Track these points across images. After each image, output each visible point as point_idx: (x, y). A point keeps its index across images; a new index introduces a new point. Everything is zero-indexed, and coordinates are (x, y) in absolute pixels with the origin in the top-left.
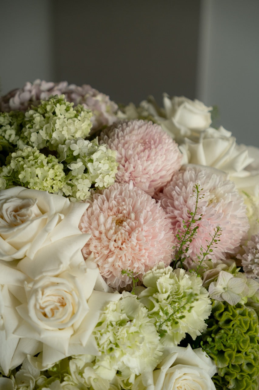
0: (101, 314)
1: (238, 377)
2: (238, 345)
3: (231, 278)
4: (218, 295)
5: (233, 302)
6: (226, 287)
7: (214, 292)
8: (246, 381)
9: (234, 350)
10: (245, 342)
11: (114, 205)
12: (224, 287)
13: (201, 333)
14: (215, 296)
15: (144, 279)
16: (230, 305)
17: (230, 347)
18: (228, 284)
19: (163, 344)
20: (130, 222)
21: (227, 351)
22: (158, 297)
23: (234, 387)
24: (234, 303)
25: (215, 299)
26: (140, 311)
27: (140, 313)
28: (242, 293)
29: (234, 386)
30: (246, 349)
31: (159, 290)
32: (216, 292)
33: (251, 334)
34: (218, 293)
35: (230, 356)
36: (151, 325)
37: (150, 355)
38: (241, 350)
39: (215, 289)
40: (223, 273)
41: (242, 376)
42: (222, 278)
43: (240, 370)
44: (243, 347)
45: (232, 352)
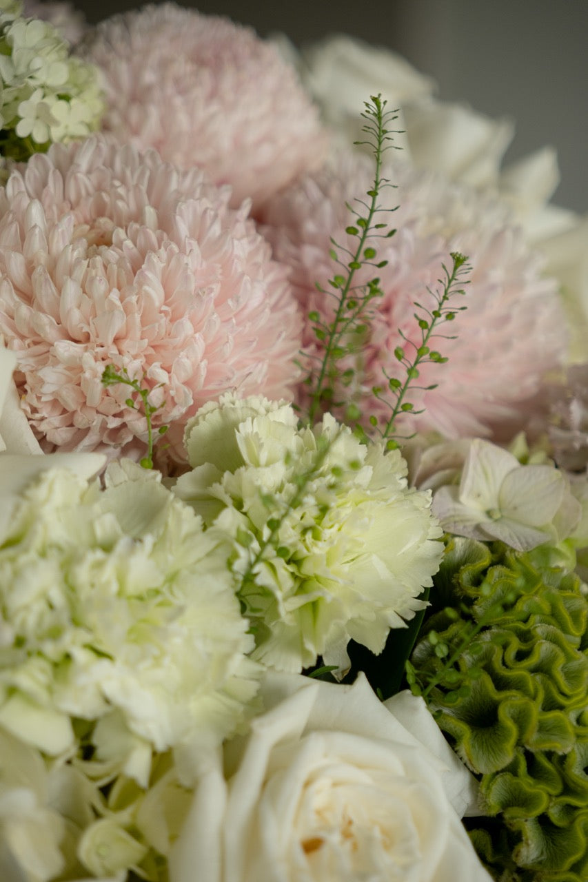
0: (17, 508)
1: (555, 815)
2: (549, 683)
3: (514, 470)
4: (468, 524)
5: (521, 543)
6: (495, 506)
7: (453, 516)
9: (534, 698)
10: (576, 676)
11: (83, 192)
12: (489, 507)
13: (405, 621)
14: (455, 526)
15: (189, 437)
16: (513, 550)
17: (519, 686)
18: (500, 491)
19: (262, 661)
20: (137, 231)
21: (507, 698)
22: (240, 488)
23: (543, 858)
24: (525, 545)
25: (457, 533)
26: (170, 515)
27: (171, 521)
28: (554, 521)
29: (542, 853)
30: (577, 698)
31: (245, 457)
32: (458, 516)
34: (468, 520)
35: (521, 719)
36: (214, 571)
37: (210, 681)
38: (561, 700)
39: (455, 510)
40: (481, 448)
41: (570, 810)
42: (479, 467)
43: (559, 788)
44: (567, 690)
45: (527, 703)
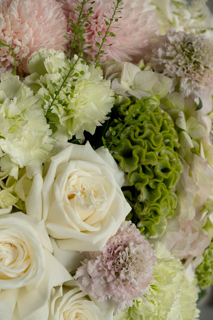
1: (151, 185)
2: (149, 143)
3: (139, 72)
4: (123, 91)
5: (141, 97)
6: (133, 84)
7: (119, 88)
8: (162, 190)
9: (144, 148)
10: (158, 140)
12: (131, 85)
13: (102, 124)
14: (119, 92)
15: (29, 64)
16: (138, 99)
17: (139, 144)
18: (135, 80)
19: (55, 138)
21: (135, 148)
22: (46, 81)
23: (147, 199)
25: (120, 94)
26: (22, 90)
27: (23, 92)
29: (147, 197)
30: (158, 147)
31: (47, 70)
32: (120, 88)
33: (165, 135)
34: (123, 90)
35: (140, 155)
36: (37, 109)
37: (37, 145)
38: (153, 148)
39: (119, 86)
40: (128, 65)
41: (156, 183)
42: (127, 72)
43: (153, 176)
44: (155, 145)
45: (142, 150)
